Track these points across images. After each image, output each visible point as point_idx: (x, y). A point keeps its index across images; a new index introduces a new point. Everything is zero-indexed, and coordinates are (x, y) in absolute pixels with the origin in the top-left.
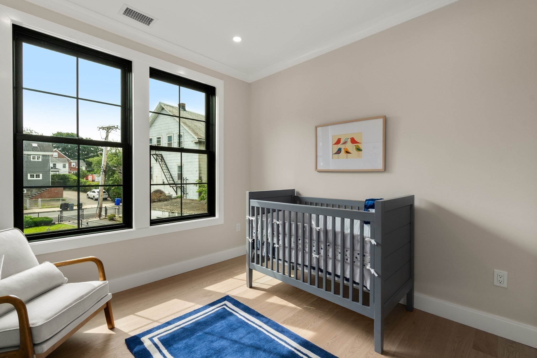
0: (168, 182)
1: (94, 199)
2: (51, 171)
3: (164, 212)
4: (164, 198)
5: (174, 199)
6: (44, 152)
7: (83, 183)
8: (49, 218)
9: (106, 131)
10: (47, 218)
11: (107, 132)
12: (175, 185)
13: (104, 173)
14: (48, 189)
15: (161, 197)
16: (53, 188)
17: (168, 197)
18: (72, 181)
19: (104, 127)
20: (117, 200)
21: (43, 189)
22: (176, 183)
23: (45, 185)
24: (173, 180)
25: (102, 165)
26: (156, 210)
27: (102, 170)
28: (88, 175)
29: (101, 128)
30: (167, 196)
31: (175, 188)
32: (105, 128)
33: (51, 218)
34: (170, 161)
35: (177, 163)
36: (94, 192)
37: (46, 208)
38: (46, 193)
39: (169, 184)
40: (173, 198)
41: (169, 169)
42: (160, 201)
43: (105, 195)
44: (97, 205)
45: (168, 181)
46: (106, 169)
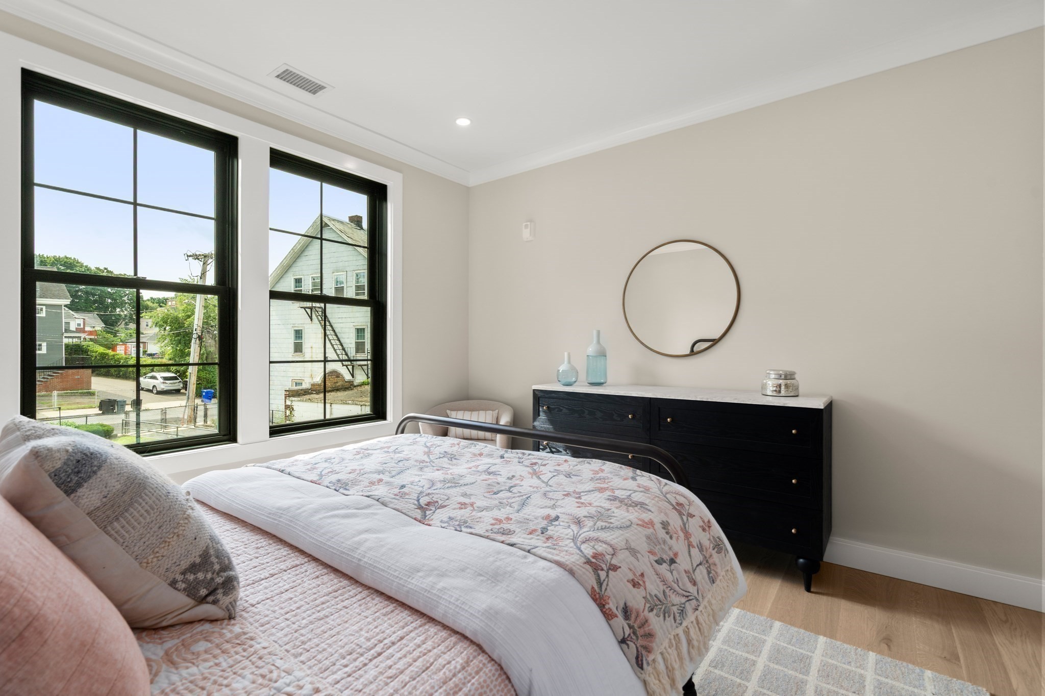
0: (339, 357)
1: (155, 391)
2: (65, 337)
3: (363, 407)
4: (342, 386)
5: (358, 386)
6: (51, 298)
7: (122, 361)
8: (105, 426)
9: (202, 263)
10: (102, 425)
11: (204, 264)
12: (349, 363)
13: (199, 340)
14: (62, 373)
15: (337, 382)
16: (70, 371)
17: (347, 384)
18: (96, 357)
19: (198, 253)
20: (207, 393)
21: (47, 373)
22: (352, 358)
23: (55, 365)
24: (347, 354)
25: (195, 325)
26: (348, 404)
27: (195, 335)
28: (117, 344)
29: (190, 256)
30: (346, 382)
31: (350, 368)
32: (200, 255)
33: (108, 426)
34: (340, 320)
35: (354, 324)
36: (154, 378)
37: (68, 409)
38: (56, 380)
39: (341, 361)
40: (355, 384)
41: (338, 334)
42: (337, 390)
43: (176, 384)
44: (185, 401)
45: (338, 355)
46: (202, 333)
